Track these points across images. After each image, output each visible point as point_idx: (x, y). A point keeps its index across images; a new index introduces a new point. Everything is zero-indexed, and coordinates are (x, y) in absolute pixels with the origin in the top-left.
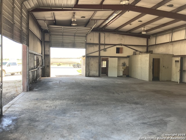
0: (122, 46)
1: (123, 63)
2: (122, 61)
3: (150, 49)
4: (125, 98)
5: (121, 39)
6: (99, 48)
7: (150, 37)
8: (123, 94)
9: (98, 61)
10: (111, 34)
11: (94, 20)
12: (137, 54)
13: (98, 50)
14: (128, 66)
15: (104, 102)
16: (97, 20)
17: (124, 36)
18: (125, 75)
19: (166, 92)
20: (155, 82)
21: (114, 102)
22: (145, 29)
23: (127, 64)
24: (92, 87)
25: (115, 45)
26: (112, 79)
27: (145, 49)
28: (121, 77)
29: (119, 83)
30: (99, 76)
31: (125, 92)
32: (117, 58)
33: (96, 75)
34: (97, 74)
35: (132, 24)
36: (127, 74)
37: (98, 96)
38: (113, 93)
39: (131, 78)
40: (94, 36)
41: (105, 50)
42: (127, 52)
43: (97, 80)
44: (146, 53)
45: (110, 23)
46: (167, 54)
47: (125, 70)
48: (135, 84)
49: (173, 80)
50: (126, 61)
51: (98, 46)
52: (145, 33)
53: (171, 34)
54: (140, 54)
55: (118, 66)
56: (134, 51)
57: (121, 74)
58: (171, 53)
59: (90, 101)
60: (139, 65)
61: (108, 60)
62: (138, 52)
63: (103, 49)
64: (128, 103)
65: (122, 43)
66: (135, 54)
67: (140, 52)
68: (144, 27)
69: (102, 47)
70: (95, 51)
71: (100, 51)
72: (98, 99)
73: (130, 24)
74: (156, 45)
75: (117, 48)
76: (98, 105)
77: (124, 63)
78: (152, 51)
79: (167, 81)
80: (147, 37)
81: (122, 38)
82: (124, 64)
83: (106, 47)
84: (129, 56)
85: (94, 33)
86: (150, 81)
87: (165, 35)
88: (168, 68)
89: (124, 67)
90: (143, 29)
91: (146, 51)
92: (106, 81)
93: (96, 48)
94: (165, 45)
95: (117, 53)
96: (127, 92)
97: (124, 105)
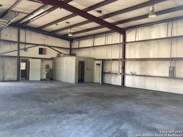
0: (45, 46)
1: (46, 65)
2: (46, 63)
3: (74, 52)
4: (63, 107)
5: (45, 40)
6: (19, 47)
7: (74, 40)
8: (58, 101)
9: (16, 62)
10: (33, 33)
11: (15, 12)
12: (61, 57)
13: (17, 49)
14: (51, 68)
15: (40, 116)
16: (19, 12)
17: (48, 36)
18: (49, 78)
19: (97, 94)
20: (81, 84)
21: (54, 115)
22: (72, 32)
23: (51, 67)
24: (14, 95)
25: (38, 45)
26: (36, 83)
27: (68, 52)
28: (44, 80)
29: (46, 87)
30: (18, 80)
31: (59, 99)
32: (40, 60)
33: (13, 79)
34: (16, 78)
35: (58, 24)
36: (51, 77)
37: (28, 109)
38: (46, 102)
39: (56, 82)
40: (12, 32)
41: (25, 50)
42: (51, 53)
43: (18, 86)
44: (70, 56)
45: (34, 19)
46: (90, 58)
47: (48, 72)
48: (63, 87)
49: (95, 81)
50: (50, 63)
51: (17, 44)
52: (72, 35)
53: (93, 39)
54: (64, 56)
55: (41, 68)
56: (58, 53)
57: (45, 77)
58: (93, 57)
59: (20, 119)
60: (65, 68)
61: (29, 62)
62: (62, 54)
63: (23, 48)
64: (70, 113)
65: (46, 44)
66: (59, 56)
67: (64, 54)
68: (70, 29)
69: (22, 46)
70: (12, 50)
71: (19, 50)
72: (30, 113)
73: (57, 24)
74: (79, 48)
75: (40, 48)
76: (34, 122)
77: (48, 65)
78: (75, 54)
79: (90, 82)
80: (71, 40)
81: (46, 38)
82: (47, 67)
83: (27, 46)
84: (53, 58)
85: (12, 29)
86: (76, 83)
87: (87, 40)
88: (91, 70)
89: (47, 70)
90: (69, 31)
91: (69, 54)
92: (28, 86)
93: (15, 47)
94: (87, 49)
95: (39, 54)
96: (61, 98)
97: (68, 117)
